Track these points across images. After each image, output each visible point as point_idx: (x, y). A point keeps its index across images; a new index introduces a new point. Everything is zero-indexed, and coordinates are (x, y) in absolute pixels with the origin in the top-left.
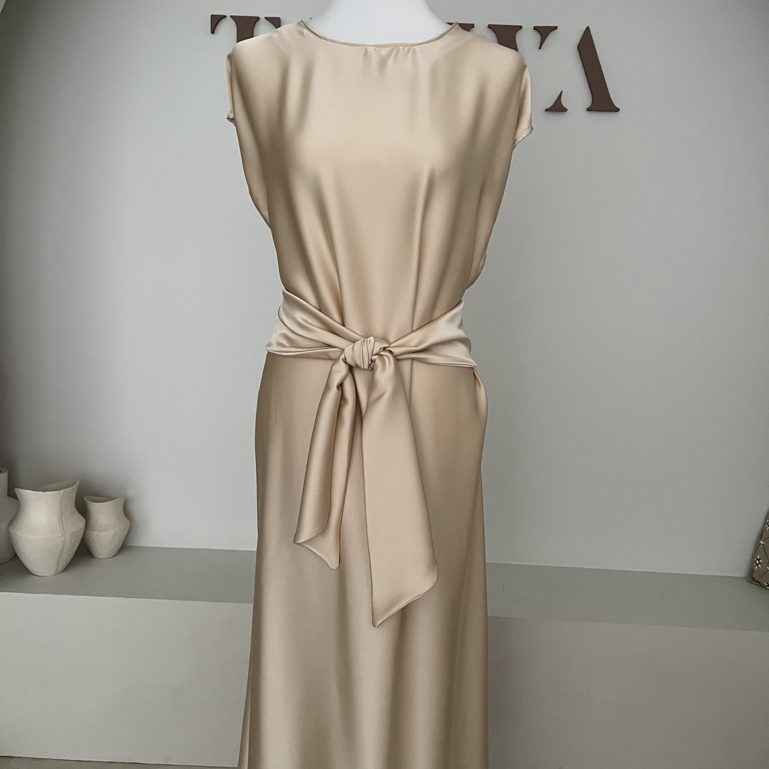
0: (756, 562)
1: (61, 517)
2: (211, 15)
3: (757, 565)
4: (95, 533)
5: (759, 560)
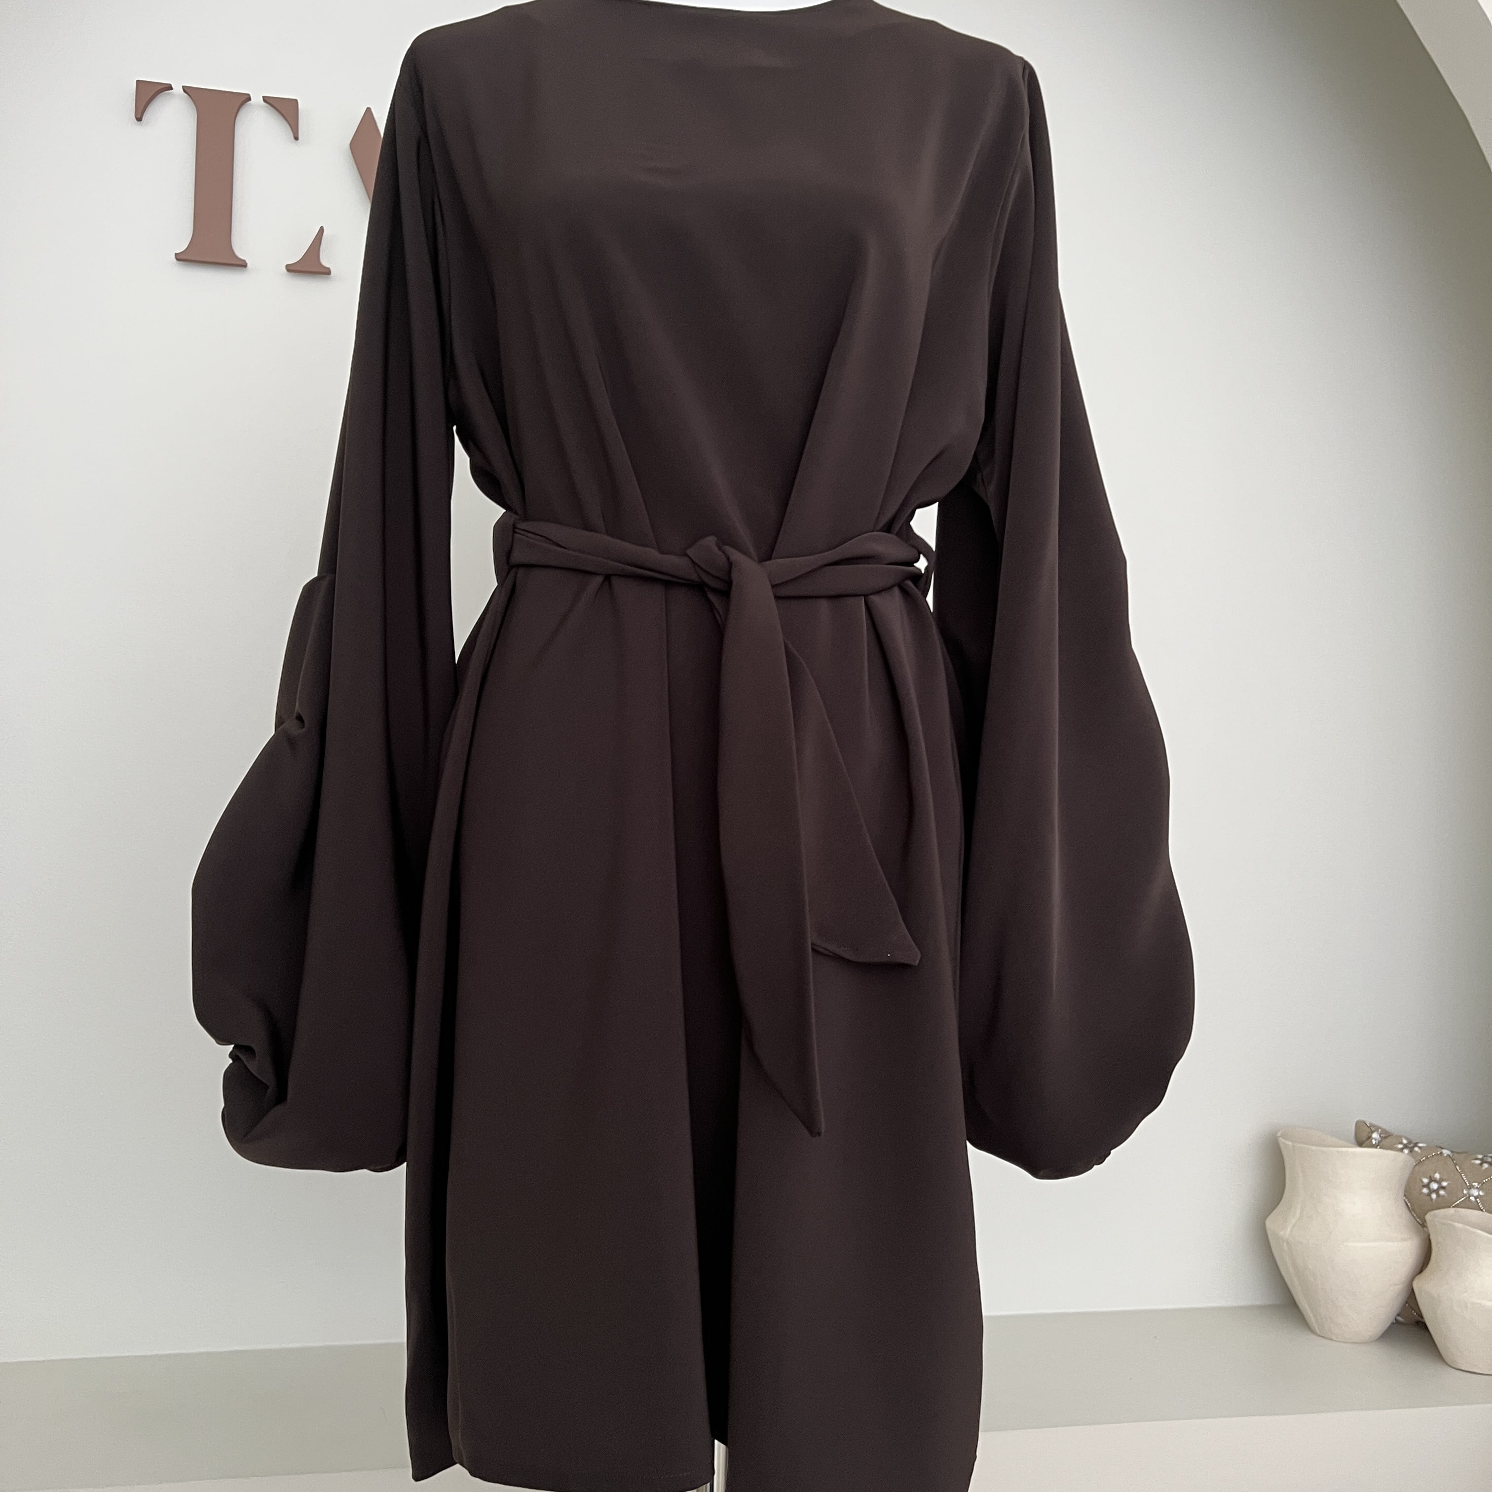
2: (138, 81)
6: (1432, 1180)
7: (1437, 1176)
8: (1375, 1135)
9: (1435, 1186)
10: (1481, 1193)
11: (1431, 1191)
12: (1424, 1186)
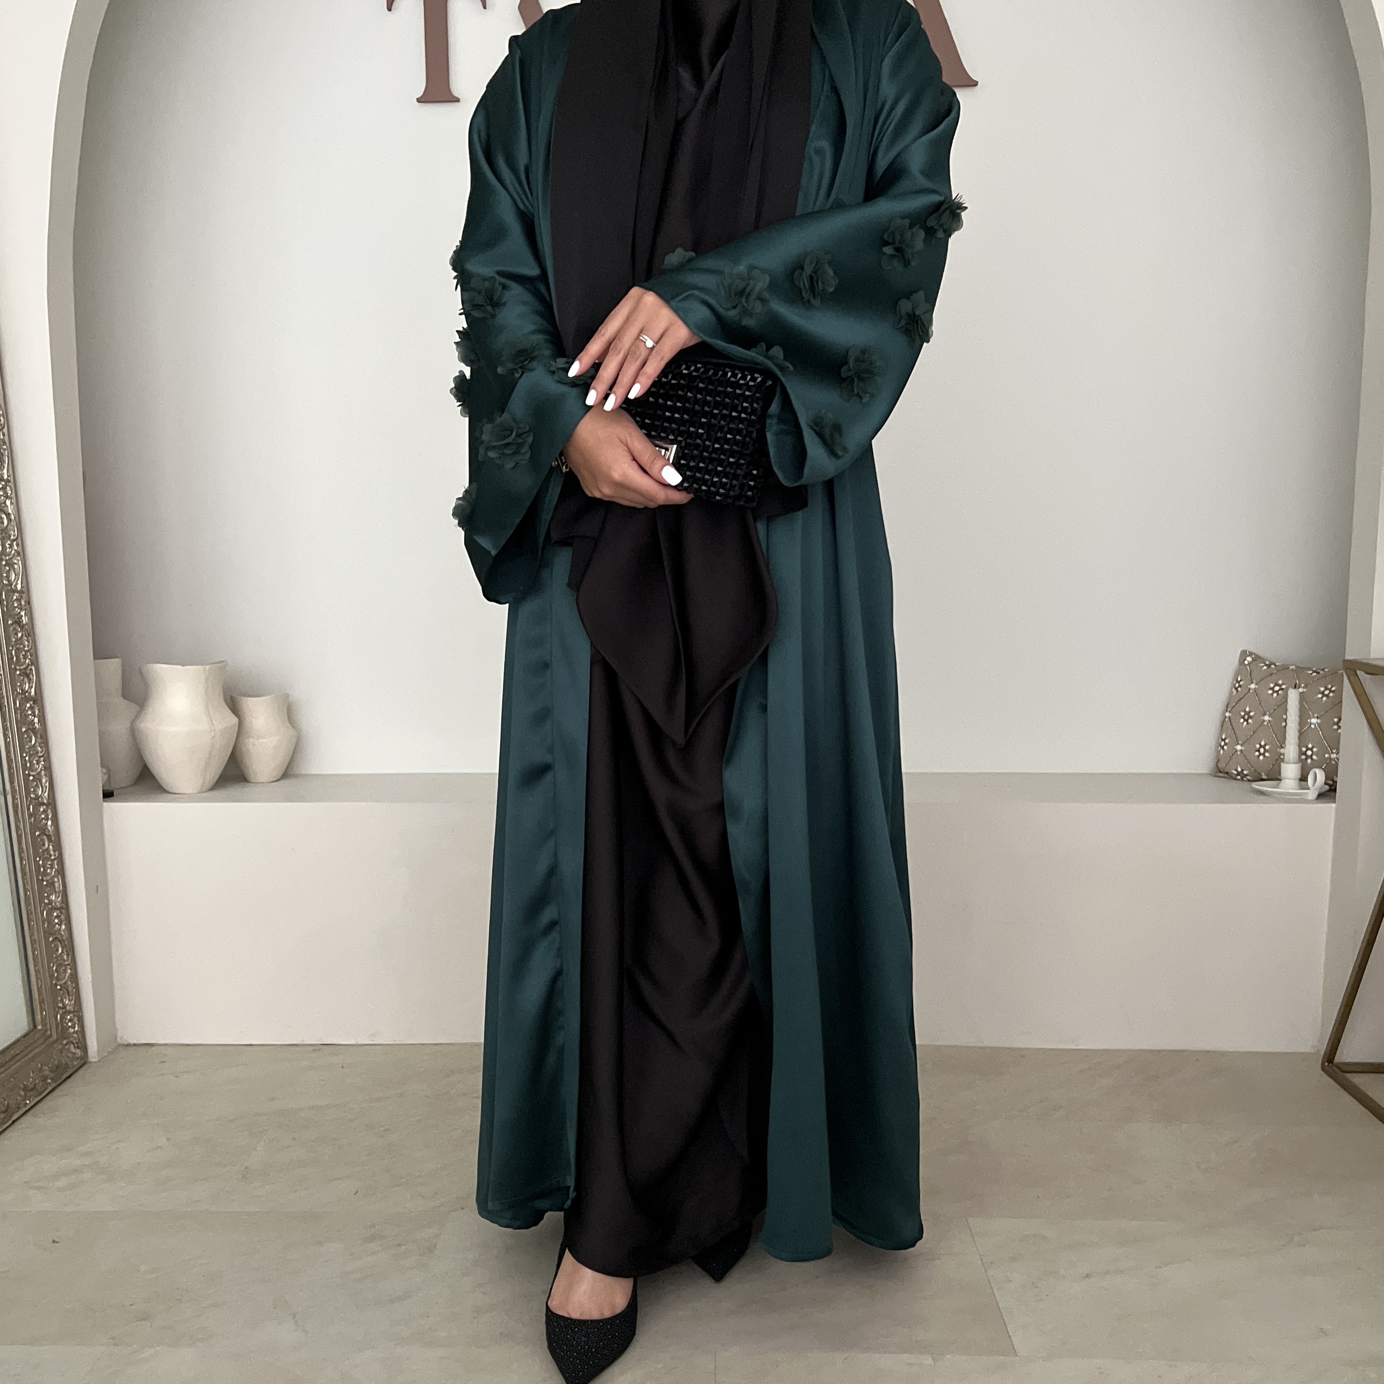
0: (1220, 745)
1: (207, 705)
3: (1223, 747)
4: (251, 740)
5: (1224, 740)
6: (1277, 685)
7: (1280, 682)
8: (1249, 659)
9: (1277, 688)
10: (1305, 690)
11: (1274, 692)
12: (1271, 689)
